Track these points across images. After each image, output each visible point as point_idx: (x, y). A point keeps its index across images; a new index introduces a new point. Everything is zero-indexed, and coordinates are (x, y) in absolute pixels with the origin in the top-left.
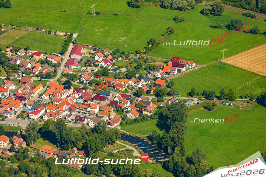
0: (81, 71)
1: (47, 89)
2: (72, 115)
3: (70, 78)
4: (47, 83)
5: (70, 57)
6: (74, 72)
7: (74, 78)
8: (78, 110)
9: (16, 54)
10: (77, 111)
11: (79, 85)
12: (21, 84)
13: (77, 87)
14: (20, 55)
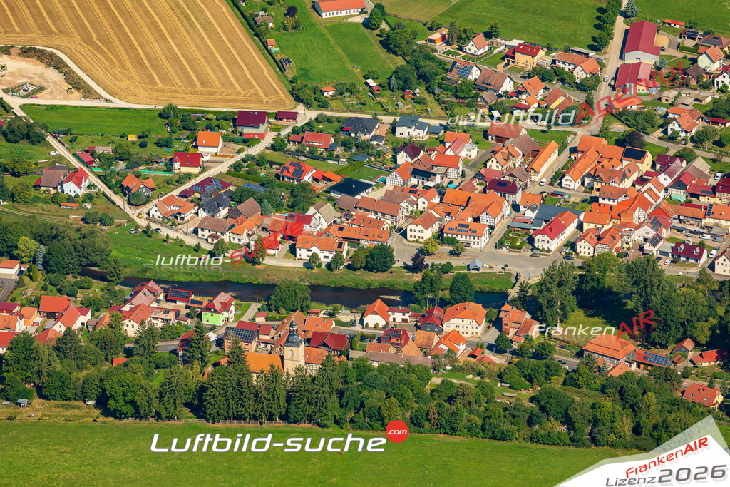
0: (663, 101)
1: (573, 157)
2: (661, 238)
3: (636, 124)
4: (569, 140)
5: (622, 57)
6: (642, 106)
7: (646, 125)
8: (676, 223)
9: (462, 50)
10: (674, 227)
11: (665, 144)
12: (490, 143)
13: (659, 151)
14: (472, 52)
